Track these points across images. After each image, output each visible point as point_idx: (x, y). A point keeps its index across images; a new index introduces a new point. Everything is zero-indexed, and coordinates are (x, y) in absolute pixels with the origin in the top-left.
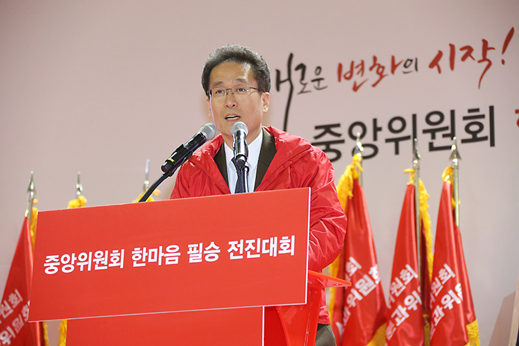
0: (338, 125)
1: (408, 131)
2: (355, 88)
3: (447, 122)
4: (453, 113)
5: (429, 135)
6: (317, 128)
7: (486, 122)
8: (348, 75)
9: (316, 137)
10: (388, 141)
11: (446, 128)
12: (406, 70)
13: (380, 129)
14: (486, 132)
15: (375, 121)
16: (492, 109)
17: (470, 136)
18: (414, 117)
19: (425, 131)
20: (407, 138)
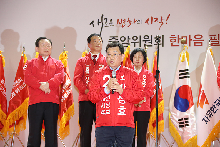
0: (117, 37)
1: (138, 40)
2: (123, 27)
3: (150, 39)
4: (152, 36)
5: (145, 42)
6: (110, 37)
7: (161, 40)
8: (120, 23)
9: (110, 40)
10: (132, 42)
11: (150, 40)
12: (138, 23)
13: (130, 39)
14: (161, 42)
15: (128, 36)
16: (163, 36)
17: (156, 43)
18: (140, 36)
19: (143, 41)
20: (138, 42)
